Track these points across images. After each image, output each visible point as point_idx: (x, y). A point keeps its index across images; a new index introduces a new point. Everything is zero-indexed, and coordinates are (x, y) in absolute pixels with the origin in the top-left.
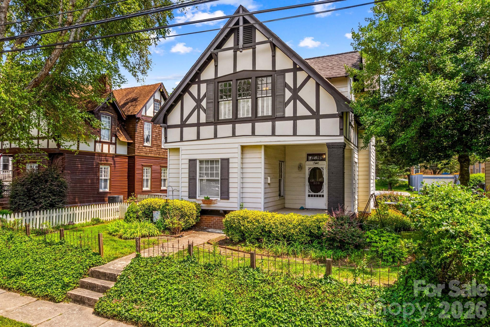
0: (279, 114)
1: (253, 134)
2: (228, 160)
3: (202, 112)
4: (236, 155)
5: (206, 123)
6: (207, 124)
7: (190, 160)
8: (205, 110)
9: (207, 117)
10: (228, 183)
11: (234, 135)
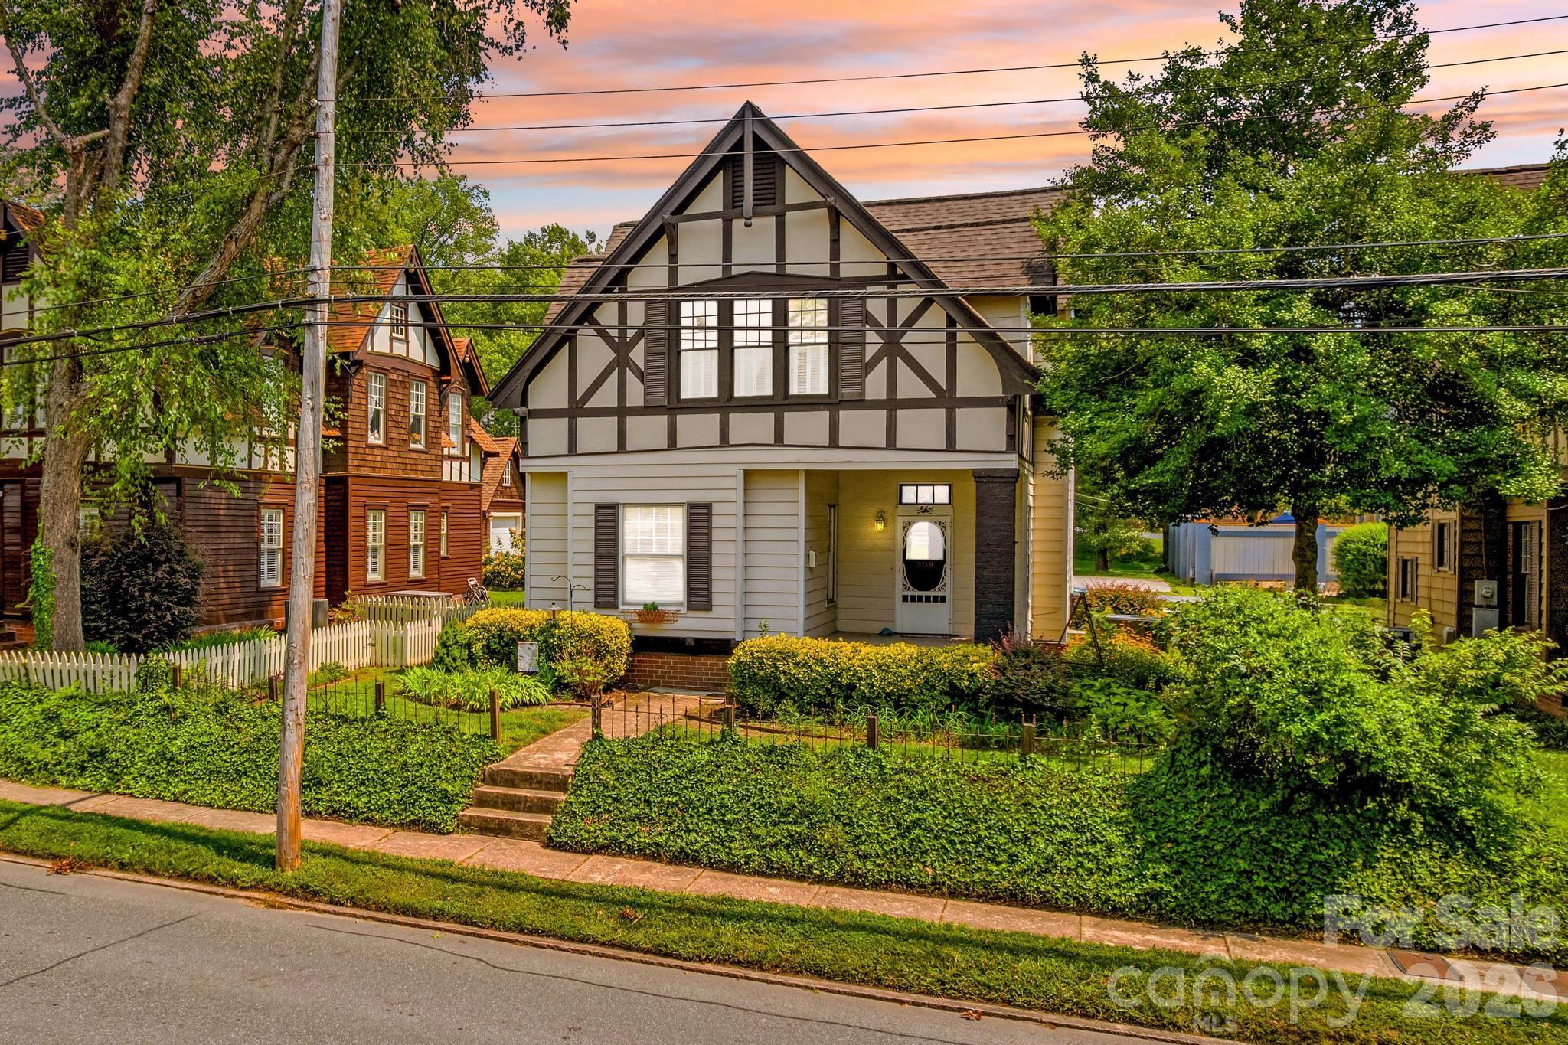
0: (847, 393)
1: (779, 440)
2: (708, 506)
3: (631, 378)
4: (731, 496)
5: (646, 407)
6: (648, 409)
7: (599, 507)
8: (642, 373)
9: (647, 393)
10: (709, 567)
11: (724, 442)
